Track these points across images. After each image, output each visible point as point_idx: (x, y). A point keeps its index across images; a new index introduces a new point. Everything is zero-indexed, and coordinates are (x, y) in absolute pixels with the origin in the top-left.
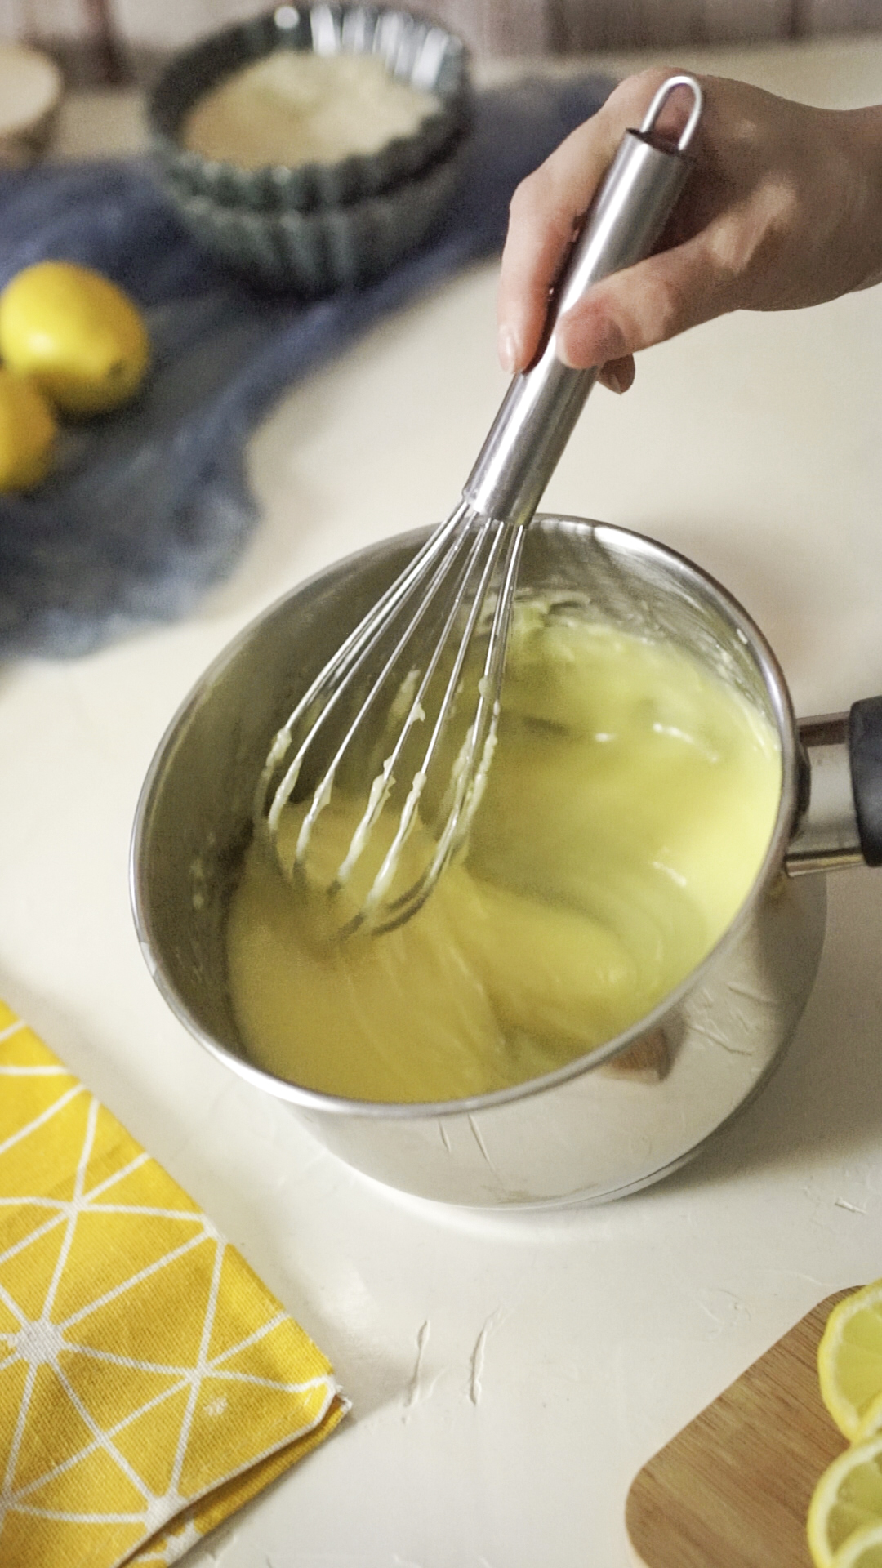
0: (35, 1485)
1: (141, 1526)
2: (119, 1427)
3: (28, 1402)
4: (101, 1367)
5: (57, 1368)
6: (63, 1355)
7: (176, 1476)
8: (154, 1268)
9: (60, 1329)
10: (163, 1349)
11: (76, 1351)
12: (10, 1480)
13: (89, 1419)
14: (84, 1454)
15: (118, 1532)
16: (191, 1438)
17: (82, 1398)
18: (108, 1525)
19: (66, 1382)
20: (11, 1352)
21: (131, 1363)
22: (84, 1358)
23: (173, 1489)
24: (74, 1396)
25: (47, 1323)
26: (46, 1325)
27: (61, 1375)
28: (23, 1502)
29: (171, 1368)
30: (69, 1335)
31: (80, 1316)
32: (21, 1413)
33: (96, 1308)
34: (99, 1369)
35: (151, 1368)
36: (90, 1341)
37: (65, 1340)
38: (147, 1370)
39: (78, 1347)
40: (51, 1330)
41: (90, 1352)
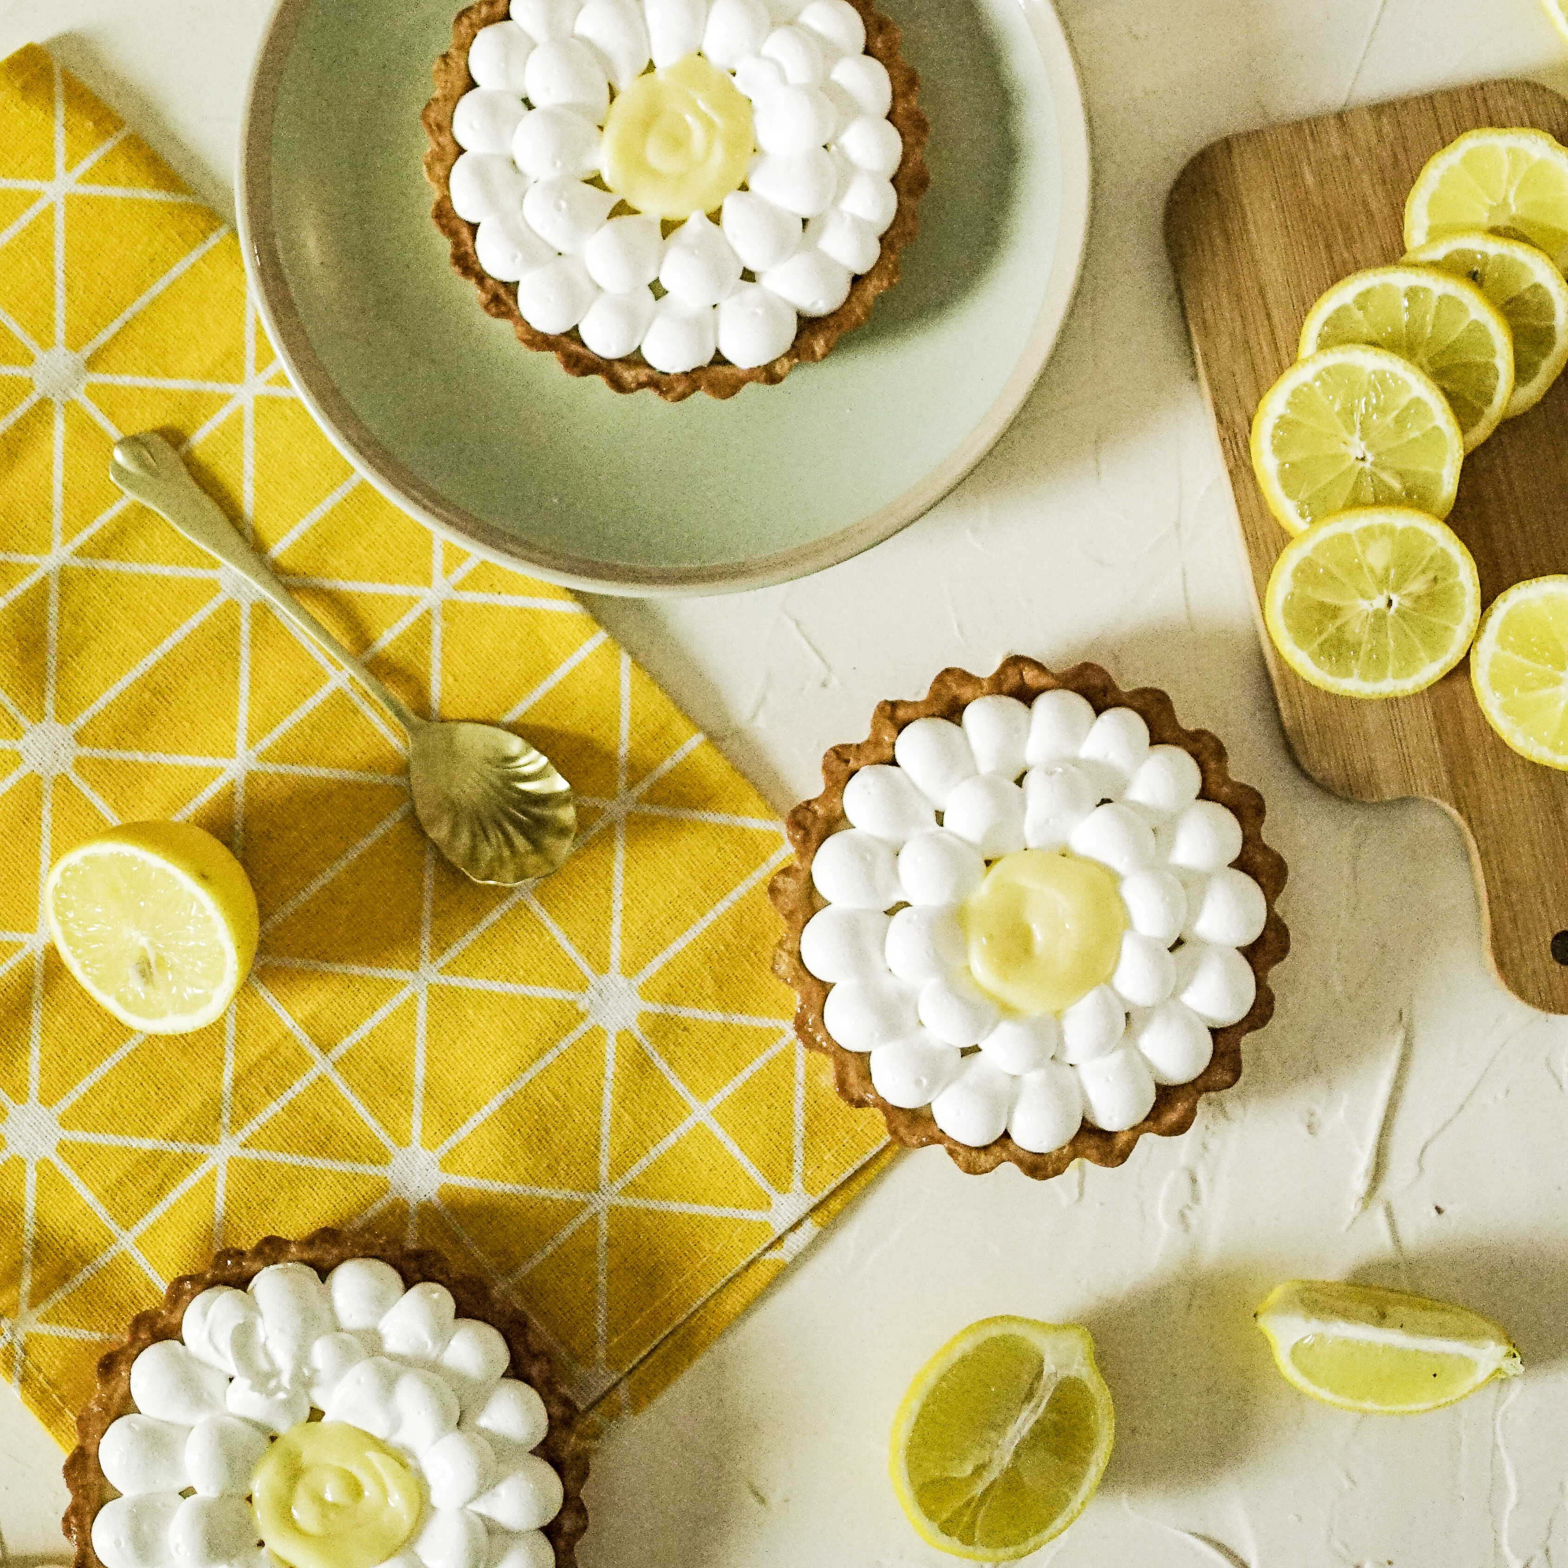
0: (634, 1172)
1: (764, 1225)
2: (718, 1097)
3: (612, 1077)
4: (686, 1025)
5: (638, 1034)
6: (644, 1016)
7: (798, 1166)
8: (734, 896)
9: (634, 983)
10: (754, 996)
11: (657, 1011)
12: (606, 1171)
13: (681, 1085)
14: (682, 1129)
15: (739, 1229)
16: (807, 1118)
17: (670, 1063)
18: (725, 1219)
19: (651, 1048)
20: (582, 1016)
21: (718, 1017)
22: (668, 1018)
23: (797, 1184)
24: (661, 1064)
25: (618, 977)
26: (615, 979)
27: (644, 1041)
28: (624, 1192)
29: (766, 1019)
30: (646, 992)
31: (656, 964)
32: (605, 1090)
33: (671, 954)
34: (685, 1029)
35: (742, 1020)
36: (669, 998)
37: (643, 998)
38: (739, 1023)
39: (659, 1006)
40: (625, 985)
41: (672, 1010)
